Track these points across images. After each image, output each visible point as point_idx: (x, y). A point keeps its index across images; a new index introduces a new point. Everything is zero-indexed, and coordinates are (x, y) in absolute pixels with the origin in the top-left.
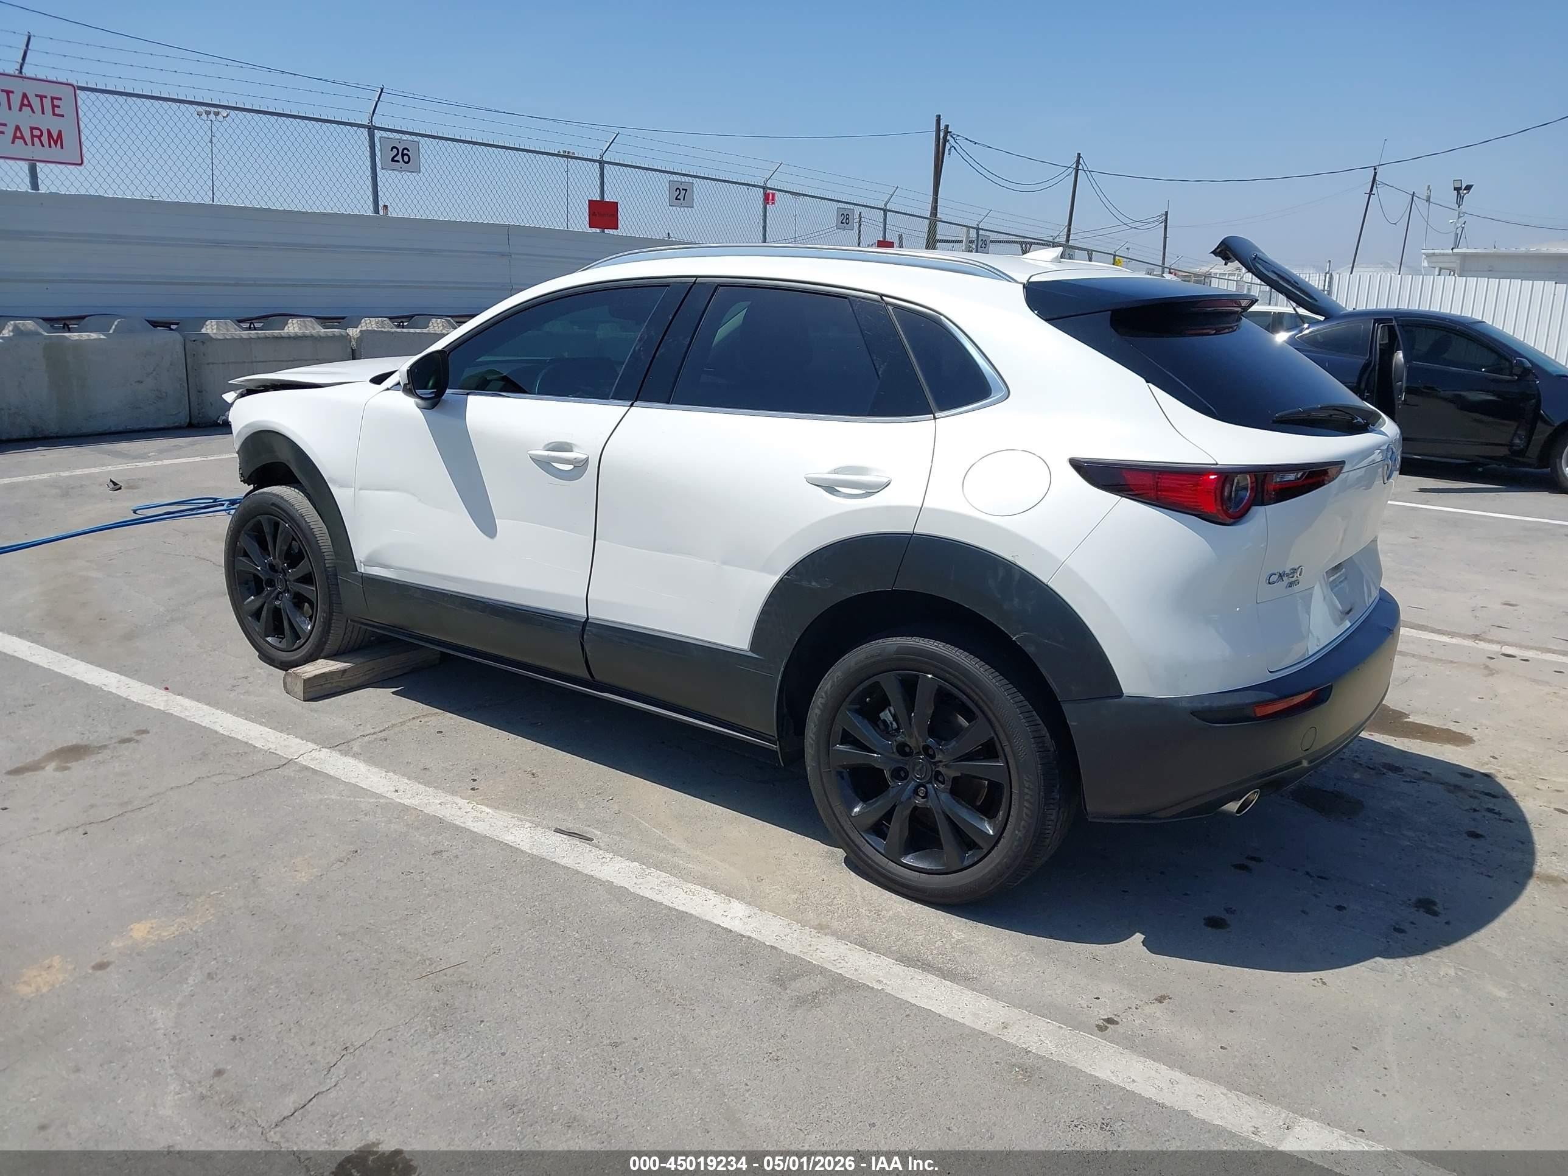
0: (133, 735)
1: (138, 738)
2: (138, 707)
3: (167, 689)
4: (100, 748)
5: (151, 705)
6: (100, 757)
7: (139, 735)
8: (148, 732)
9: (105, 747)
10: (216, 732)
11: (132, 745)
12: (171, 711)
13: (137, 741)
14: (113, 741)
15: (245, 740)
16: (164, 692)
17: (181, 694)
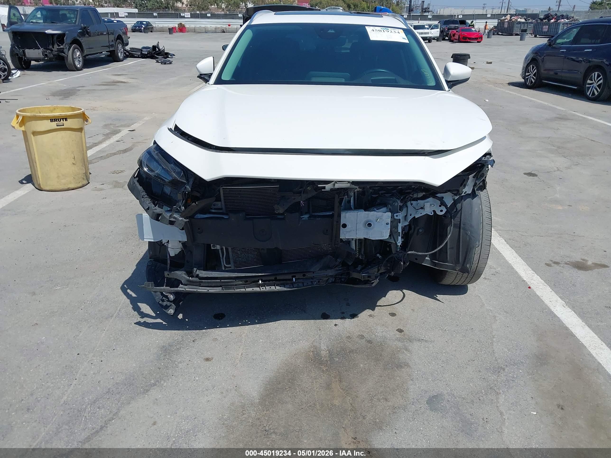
0: (553, 265)
1: (551, 263)
2: (547, 281)
3: (529, 288)
4: (568, 264)
5: (540, 280)
6: (568, 259)
7: (551, 264)
8: (546, 264)
9: (566, 264)
10: (516, 252)
11: (554, 260)
12: (532, 271)
13: (552, 261)
14: (562, 265)
15: (507, 245)
16: (531, 287)
17: (524, 281)
